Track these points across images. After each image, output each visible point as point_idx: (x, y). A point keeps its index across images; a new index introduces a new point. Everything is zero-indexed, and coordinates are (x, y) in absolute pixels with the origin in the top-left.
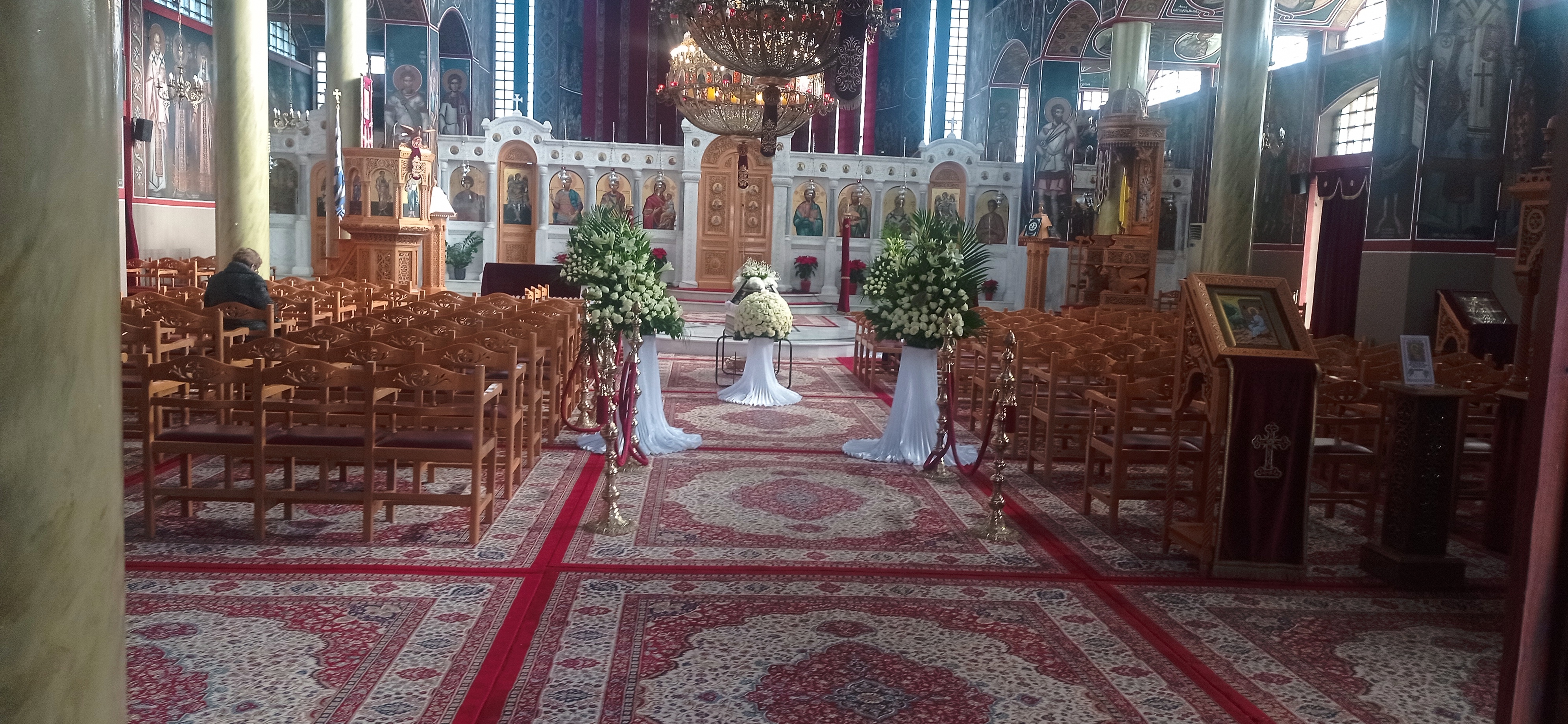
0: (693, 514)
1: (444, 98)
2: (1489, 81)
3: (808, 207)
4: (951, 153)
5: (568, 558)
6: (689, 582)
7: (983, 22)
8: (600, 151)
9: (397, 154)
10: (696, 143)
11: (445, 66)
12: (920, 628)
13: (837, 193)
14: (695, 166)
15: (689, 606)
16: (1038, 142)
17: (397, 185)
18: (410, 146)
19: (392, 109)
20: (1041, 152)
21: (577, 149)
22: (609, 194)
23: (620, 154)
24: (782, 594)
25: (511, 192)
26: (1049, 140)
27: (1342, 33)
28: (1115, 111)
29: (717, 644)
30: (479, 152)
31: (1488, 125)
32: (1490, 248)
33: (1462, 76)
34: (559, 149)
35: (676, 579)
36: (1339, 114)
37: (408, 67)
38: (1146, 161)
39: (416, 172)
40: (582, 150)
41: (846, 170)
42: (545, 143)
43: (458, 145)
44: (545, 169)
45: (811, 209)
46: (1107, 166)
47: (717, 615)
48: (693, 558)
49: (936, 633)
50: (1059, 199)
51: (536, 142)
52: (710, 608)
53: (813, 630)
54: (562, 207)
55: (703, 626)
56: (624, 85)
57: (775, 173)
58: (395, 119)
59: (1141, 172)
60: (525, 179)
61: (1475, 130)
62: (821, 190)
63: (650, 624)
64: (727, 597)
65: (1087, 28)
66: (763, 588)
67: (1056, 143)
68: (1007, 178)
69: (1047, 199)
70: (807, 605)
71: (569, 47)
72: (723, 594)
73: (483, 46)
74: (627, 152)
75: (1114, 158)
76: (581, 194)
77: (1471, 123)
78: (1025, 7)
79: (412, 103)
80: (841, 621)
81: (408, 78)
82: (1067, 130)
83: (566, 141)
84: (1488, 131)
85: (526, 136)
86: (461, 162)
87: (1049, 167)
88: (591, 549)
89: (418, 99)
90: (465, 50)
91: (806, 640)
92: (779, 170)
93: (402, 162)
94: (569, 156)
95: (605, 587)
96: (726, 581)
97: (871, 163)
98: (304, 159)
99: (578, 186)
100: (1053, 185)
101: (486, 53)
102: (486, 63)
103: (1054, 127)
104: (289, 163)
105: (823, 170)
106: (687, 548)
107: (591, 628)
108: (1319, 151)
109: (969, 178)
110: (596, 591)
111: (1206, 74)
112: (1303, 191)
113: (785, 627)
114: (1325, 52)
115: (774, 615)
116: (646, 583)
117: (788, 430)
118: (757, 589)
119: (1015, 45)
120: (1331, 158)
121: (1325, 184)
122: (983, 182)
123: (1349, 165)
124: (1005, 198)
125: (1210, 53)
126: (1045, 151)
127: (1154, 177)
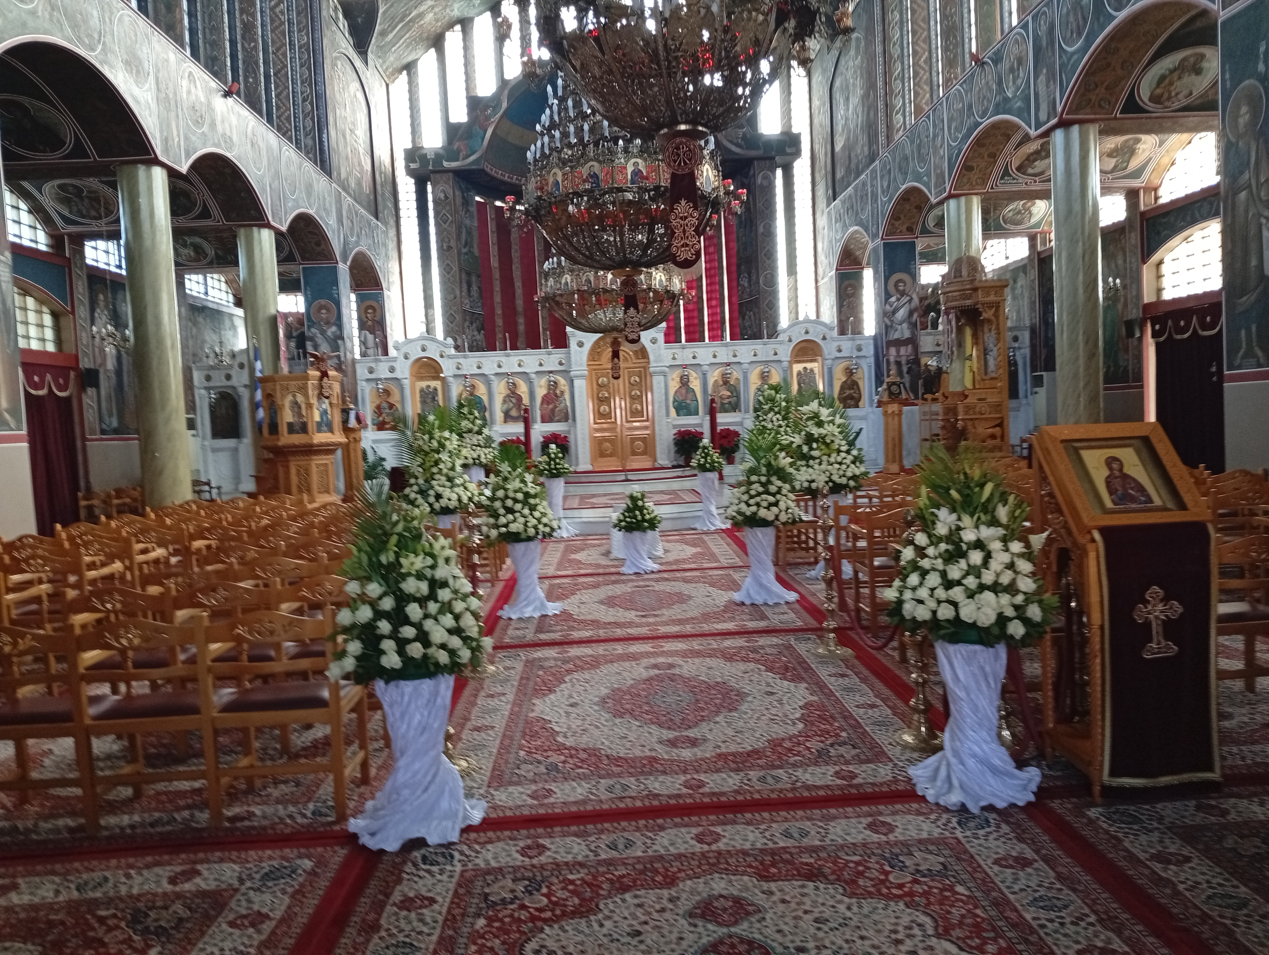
0: (558, 733)
1: (362, 327)
3: (684, 391)
6: (541, 841)
7: (825, 216)
8: (497, 359)
9: (307, 378)
12: (820, 900)
13: (709, 376)
14: (581, 365)
15: (533, 887)
16: (885, 314)
18: (318, 369)
19: (312, 339)
20: (889, 323)
21: (478, 360)
22: (508, 395)
23: (515, 360)
24: (650, 852)
25: (423, 402)
26: (894, 312)
27: (1156, 189)
28: (955, 277)
30: (392, 369)
34: (461, 361)
35: (527, 838)
36: (1161, 262)
37: (323, 302)
39: (326, 393)
40: (482, 360)
41: (716, 356)
42: (449, 357)
44: (451, 380)
45: (687, 392)
46: (951, 329)
47: (566, 899)
48: (552, 800)
49: (841, 907)
50: (909, 363)
51: (441, 356)
52: (561, 886)
53: (684, 916)
55: (546, 920)
56: (519, 302)
57: (652, 364)
60: (435, 389)
62: (694, 375)
63: (481, 922)
64: (583, 864)
65: (919, 208)
66: (628, 844)
67: (901, 314)
68: (859, 349)
69: (899, 364)
70: (680, 871)
71: (469, 274)
72: (579, 858)
74: (521, 358)
75: (958, 319)
76: (485, 399)
78: (862, 197)
79: (327, 333)
80: (720, 896)
81: (324, 311)
82: (910, 301)
83: (468, 353)
85: (433, 353)
86: (377, 380)
87: (896, 336)
89: (332, 329)
90: (376, 284)
91: (674, 936)
92: (656, 361)
93: (312, 384)
94: (471, 366)
96: (585, 835)
97: (738, 348)
98: (241, 390)
100: (903, 351)
103: (898, 300)
104: (229, 394)
105: (694, 357)
106: (546, 786)
107: (406, 936)
108: (1148, 297)
109: (826, 352)
110: (428, 867)
111: (1032, 239)
112: (1138, 335)
113: (649, 914)
114: (1142, 208)
115: (638, 893)
116: (489, 847)
117: (664, 611)
118: (621, 847)
119: (856, 232)
120: (1160, 303)
121: (1157, 327)
122: (839, 355)
123: (1178, 307)
124: (858, 366)
125: (1034, 220)
126: (892, 321)
127: (999, 334)
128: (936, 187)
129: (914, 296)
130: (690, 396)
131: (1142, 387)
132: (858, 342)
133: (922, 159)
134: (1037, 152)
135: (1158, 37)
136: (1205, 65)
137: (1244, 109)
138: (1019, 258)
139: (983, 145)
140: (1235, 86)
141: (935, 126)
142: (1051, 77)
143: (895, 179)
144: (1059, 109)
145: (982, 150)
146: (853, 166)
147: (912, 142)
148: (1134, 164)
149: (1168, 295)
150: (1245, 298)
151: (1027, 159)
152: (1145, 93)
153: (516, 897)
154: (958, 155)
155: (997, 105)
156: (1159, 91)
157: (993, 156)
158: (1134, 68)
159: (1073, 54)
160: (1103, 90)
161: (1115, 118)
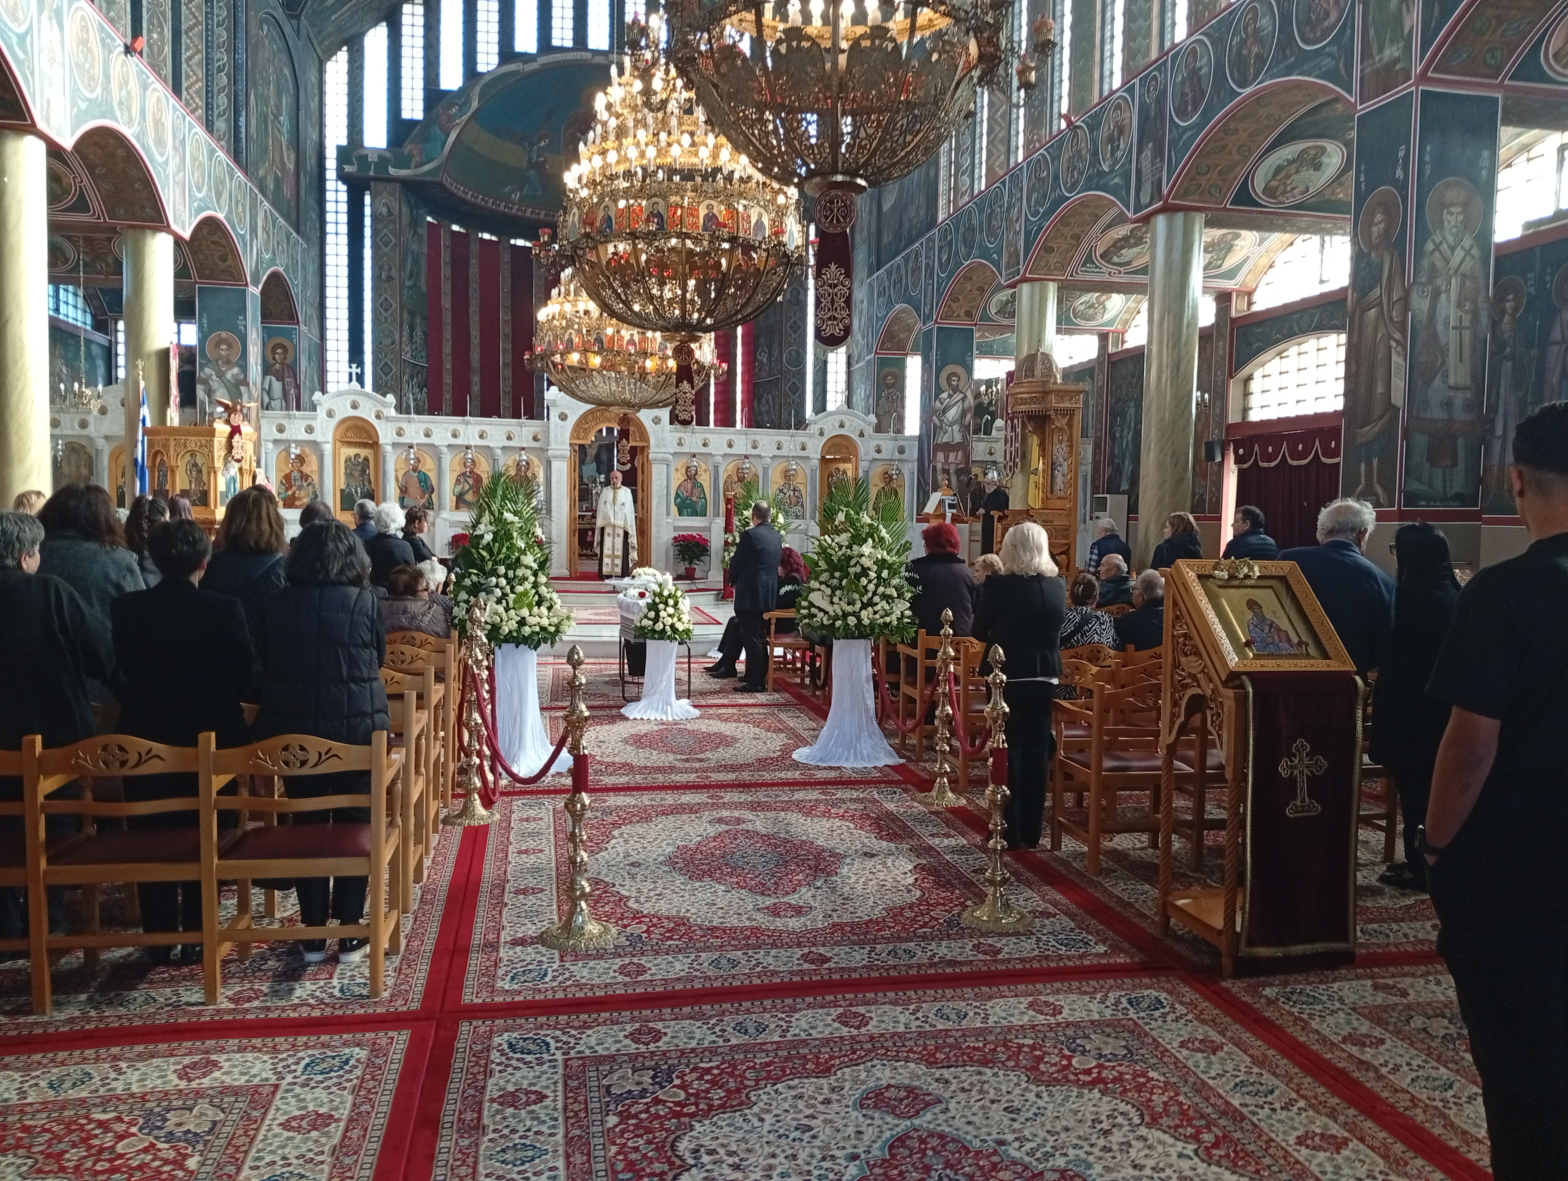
0: (628, 898)
1: (267, 370)
2: (1467, 334)
3: (690, 485)
4: (842, 426)
5: (470, 996)
6: (651, 1025)
7: (865, 287)
8: (452, 427)
9: (212, 433)
10: (563, 417)
11: (267, 335)
12: (1004, 1089)
13: (721, 470)
14: (562, 443)
15: (663, 1077)
16: (934, 412)
17: (212, 469)
18: (228, 422)
19: (205, 382)
20: (937, 424)
21: (426, 426)
22: (464, 474)
23: (476, 430)
24: (789, 1036)
25: (349, 475)
26: (945, 411)
27: (1250, 294)
28: (1026, 376)
29: (722, 1151)
30: (310, 430)
31: (1468, 382)
32: (1476, 517)
33: (1440, 327)
34: (404, 425)
35: (633, 1020)
36: (1250, 378)
37: (224, 335)
38: (1061, 429)
39: (237, 455)
40: (432, 427)
41: (730, 445)
42: (388, 419)
43: (285, 422)
44: (389, 448)
45: (693, 487)
46: (1016, 436)
47: (707, 1091)
48: (648, 977)
49: (1031, 1097)
50: (959, 472)
51: (378, 417)
52: (695, 1075)
53: (855, 1109)
54: (410, 490)
55: (692, 1115)
56: (475, 356)
57: (652, 449)
58: (209, 392)
59: (1055, 440)
60: (366, 459)
61: (1457, 388)
62: (704, 467)
63: (612, 1120)
64: (713, 1051)
65: (981, 290)
66: (761, 1028)
67: (953, 413)
68: (901, 451)
69: (947, 472)
70: (832, 1058)
71: (412, 314)
72: (706, 1044)
73: (313, 312)
74: (484, 428)
75: (1024, 427)
76: (433, 476)
77: (1451, 381)
78: (913, 270)
79: (229, 376)
80: (889, 1086)
81: (224, 347)
82: (964, 399)
83: (413, 416)
84: (1468, 389)
85: (366, 412)
86: (288, 442)
87: (946, 439)
88: (500, 972)
89: (236, 370)
90: (292, 317)
91: (851, 1130)
92: (658, 446)
93: (219, 441)
94: (417, 433)
95: (532, 1047)
96: (703, 1018)
97: (757, 438)
98: (101, 443)
99: (428, 467)
100: (952, 457)
101: (316, 321)
102: (316, 331)
103: (950, 396)
104: (83, 447)
105: (705, 445)
106: (635, 960)
107: (521, 1137)
108: (1233, 417)
109: (862, 451)
110: (519, 1055)
111: (1103, 337)
112: (1218, 459)
113: (813, 1106)
114: (1233, 314)
115: (791, 1083)
116: (589, 1032)
117: (709, 755)
118: (751, 1030)
119: (903, 311)
120: (1245, 424)
121: (1241, 451)
122: (877, 456)
123: (1265, 431)
124: (900, 472)
125: (1107, 317)
126: (941, 421)
127: (1071, 446)
128: (1008, 267)
129: (968, 394)
130: (697, 492)
131: (1219, 519)
132: (901, 443)
133: (992, 233)
134: (1126, 238)
135: (1279, 122)
136: (1325, 160)
137: (1379, 217)
138: (1085, 359)
139: (1068, 224)
140: (1370, 190)
141: (1011, 194)
142: (1158, 153)
143: (957, 253)
144: (1165, 191)
145: (1065, 230)
146: (905, 232)
147: (981, 211)
148: (1230, 262)
149: (1255, 416)
150: (1367, 429)
151: (1114, 245)
152: (1259, 183)
153: (645, 1090)
154: (1037, 233)
155: (1089, 179)
156: (1274, 183)
157: (1077, 238)
158: (1251, 153)
159: (1186, 129)
160: (1215, 175)
161: (1225, 209)
